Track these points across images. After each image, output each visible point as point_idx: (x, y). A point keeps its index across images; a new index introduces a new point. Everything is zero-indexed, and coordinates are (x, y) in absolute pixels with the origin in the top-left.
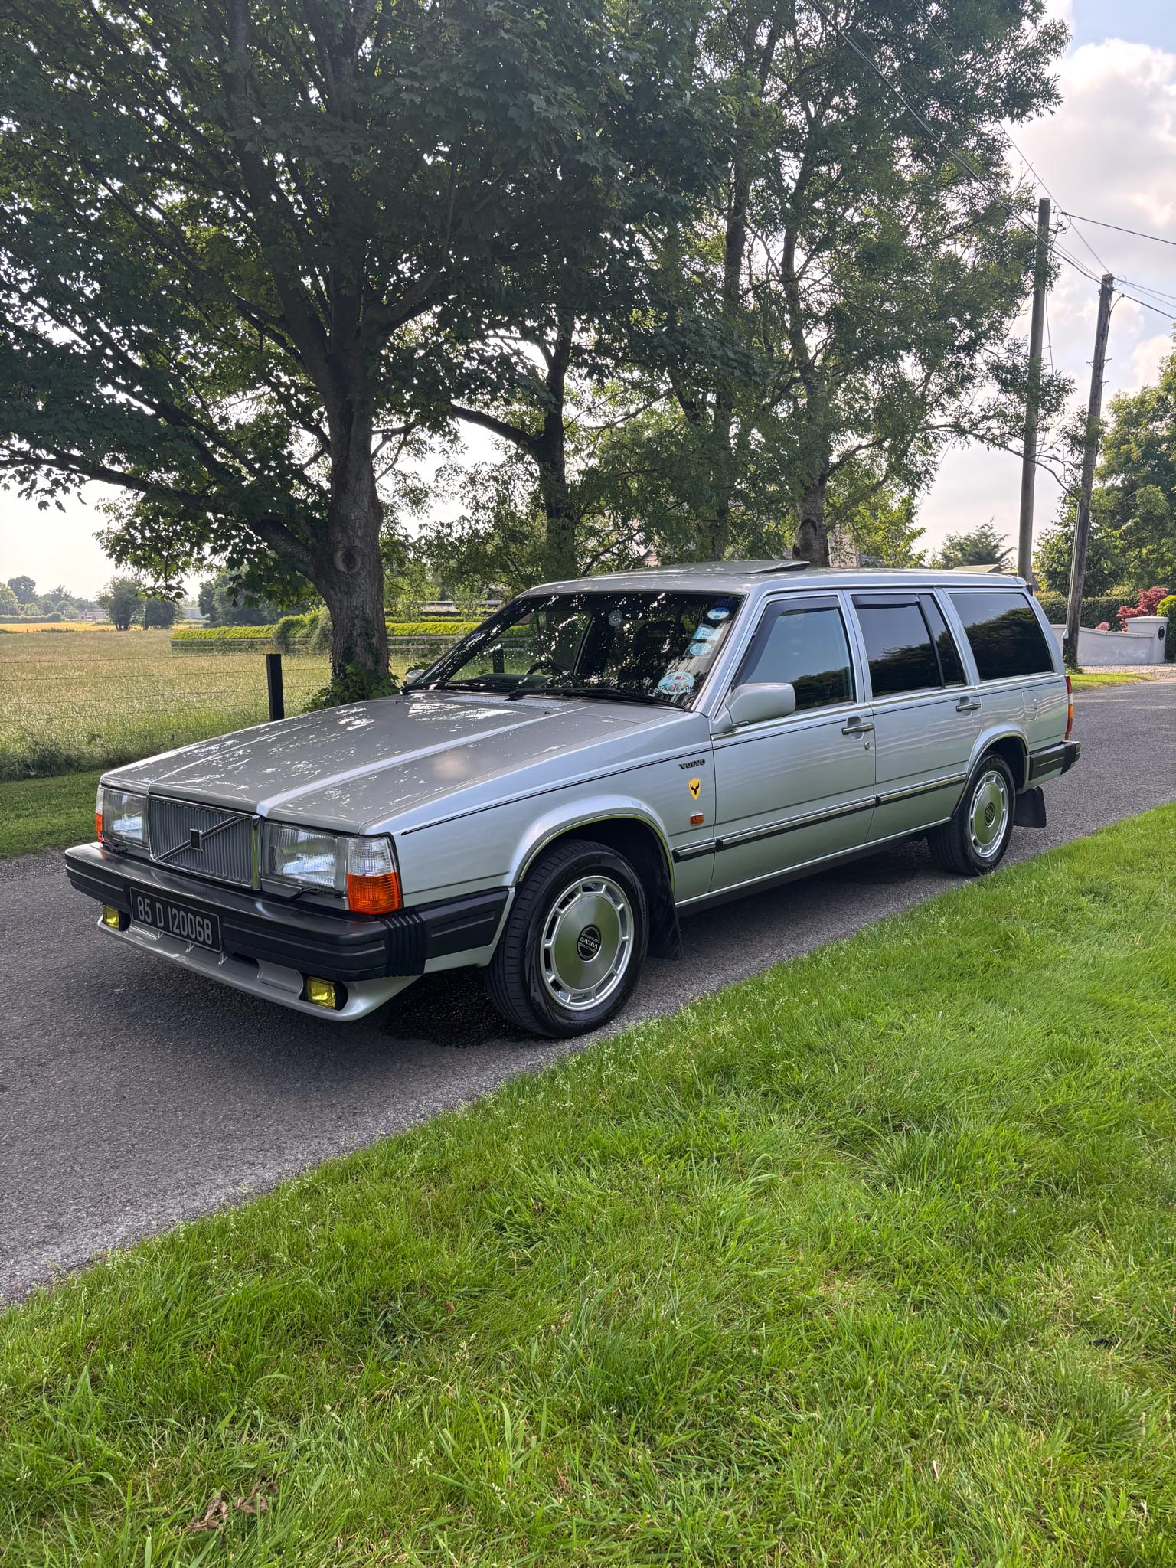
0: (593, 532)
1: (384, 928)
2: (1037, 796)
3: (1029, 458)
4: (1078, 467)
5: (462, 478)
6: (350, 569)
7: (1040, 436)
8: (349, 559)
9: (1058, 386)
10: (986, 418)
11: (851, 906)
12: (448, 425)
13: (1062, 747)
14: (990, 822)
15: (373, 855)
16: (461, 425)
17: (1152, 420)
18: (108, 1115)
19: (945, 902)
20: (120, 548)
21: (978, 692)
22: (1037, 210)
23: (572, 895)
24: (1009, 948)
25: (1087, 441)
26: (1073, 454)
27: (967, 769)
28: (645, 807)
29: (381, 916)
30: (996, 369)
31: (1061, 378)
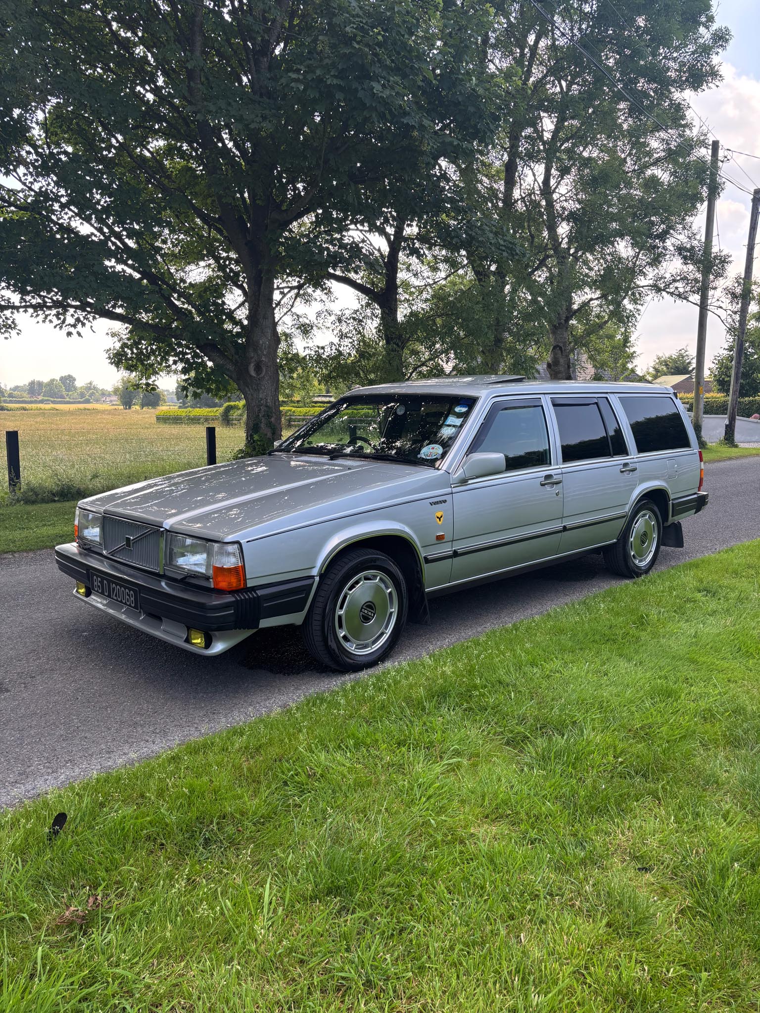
0: (415, 353)
1: (234, 599)
2: (678, 527)
3: (703, 307)
5: (333, 318)
6: (258, 375)
7: (711, 293)
8: (258, 368)
9: (720, 259)
10: (675, 281)
11: (549, 595)
12: (325, 284)
13: (695, 496)
14: (644, 543)
15: (229, 554)
16: (333, 284)
18: (67, 709)
19: (610, 593)
20: (118, 359)
21: (636, 460)
22: (711, 147)
23: (357, 582)
24: (643, 624)
25: (742, 296)
26: (732, 305)
27: (627, 509)
28: (407, 529)
29: (232, 592)
30: (680, 249)
31: (722, 254)
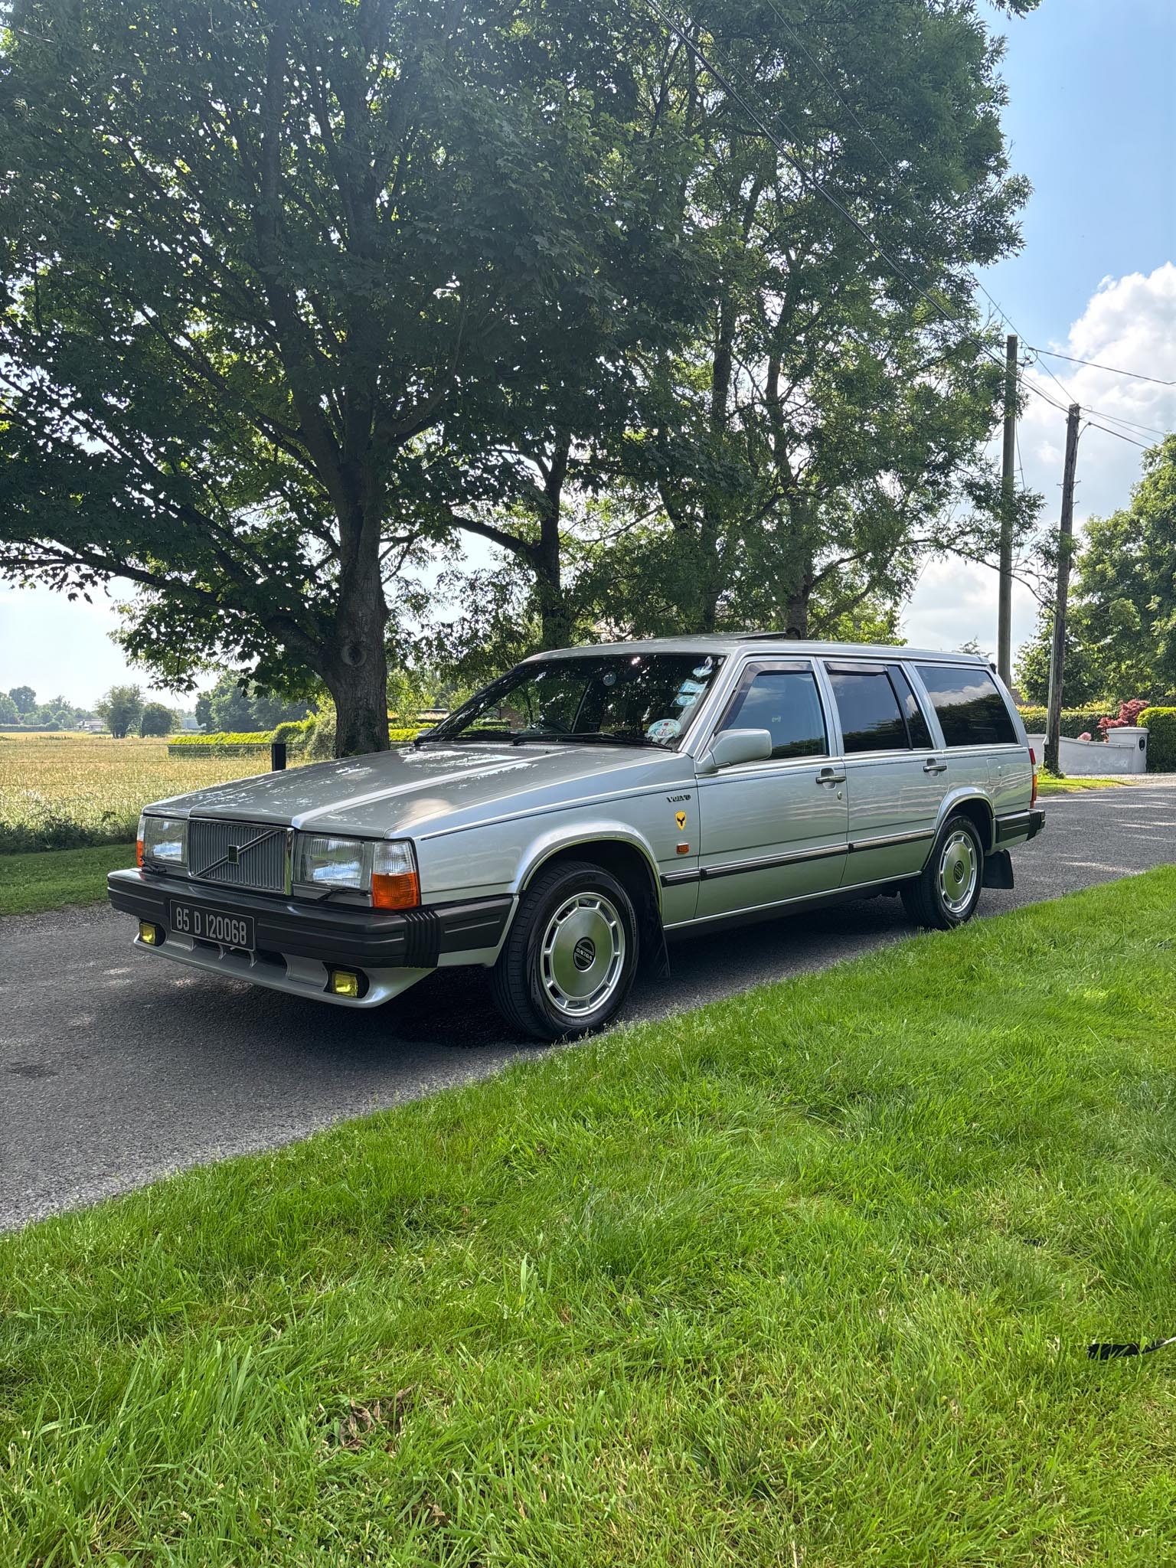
0: (586, 633)
1: (404, 921)
2: (1005, 857)
3: (1005, 571)
4: (1052, 580)
5: (462, 583)
6: (356, 663)
7: (1014, 551)
8: (355, 653)
9: (1029, 501)
10: (963, 533)
12: (450, 534)
13: (1027, 814)
14: (960, 879)
15: (395, 858)
17: (1125, 542)
20: (135, 643)
21: (943, 756)
22: (1005, 346)
23: (569, 909)
24: (972, 978)
25: (1060, 556)
26: (1047, 568)
27: (932, 828)
28: (637, 834)
29: (401, 912)
30: (970, 486)
31: (1032, 494)
